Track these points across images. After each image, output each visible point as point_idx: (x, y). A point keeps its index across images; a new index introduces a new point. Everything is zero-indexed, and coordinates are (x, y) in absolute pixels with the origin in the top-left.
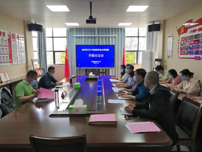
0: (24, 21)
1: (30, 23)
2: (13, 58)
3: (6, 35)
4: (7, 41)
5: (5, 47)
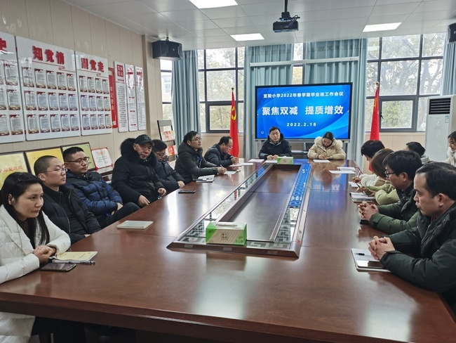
0: (143, 37)
1: (156, 40)
2: (119, 118)
3: (106, 69)
4: (108, 82)
5: (103, 95)
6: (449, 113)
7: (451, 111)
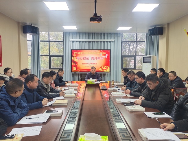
0: (18, 23)
1: (25, 25)
6: (151, 62)
7: (152, 62)
